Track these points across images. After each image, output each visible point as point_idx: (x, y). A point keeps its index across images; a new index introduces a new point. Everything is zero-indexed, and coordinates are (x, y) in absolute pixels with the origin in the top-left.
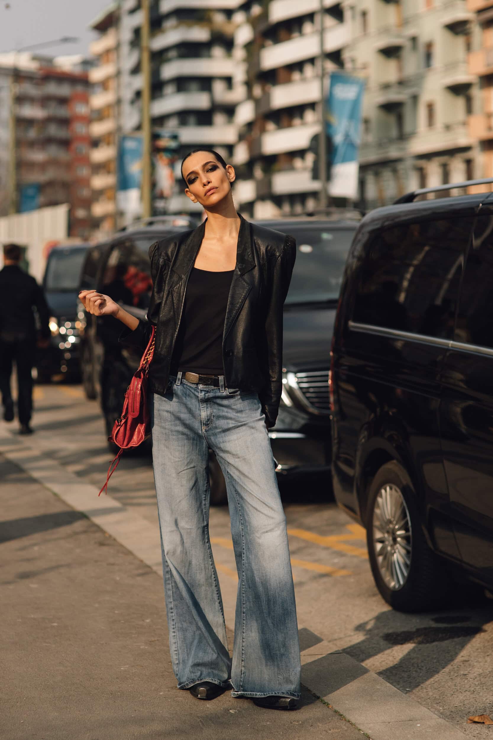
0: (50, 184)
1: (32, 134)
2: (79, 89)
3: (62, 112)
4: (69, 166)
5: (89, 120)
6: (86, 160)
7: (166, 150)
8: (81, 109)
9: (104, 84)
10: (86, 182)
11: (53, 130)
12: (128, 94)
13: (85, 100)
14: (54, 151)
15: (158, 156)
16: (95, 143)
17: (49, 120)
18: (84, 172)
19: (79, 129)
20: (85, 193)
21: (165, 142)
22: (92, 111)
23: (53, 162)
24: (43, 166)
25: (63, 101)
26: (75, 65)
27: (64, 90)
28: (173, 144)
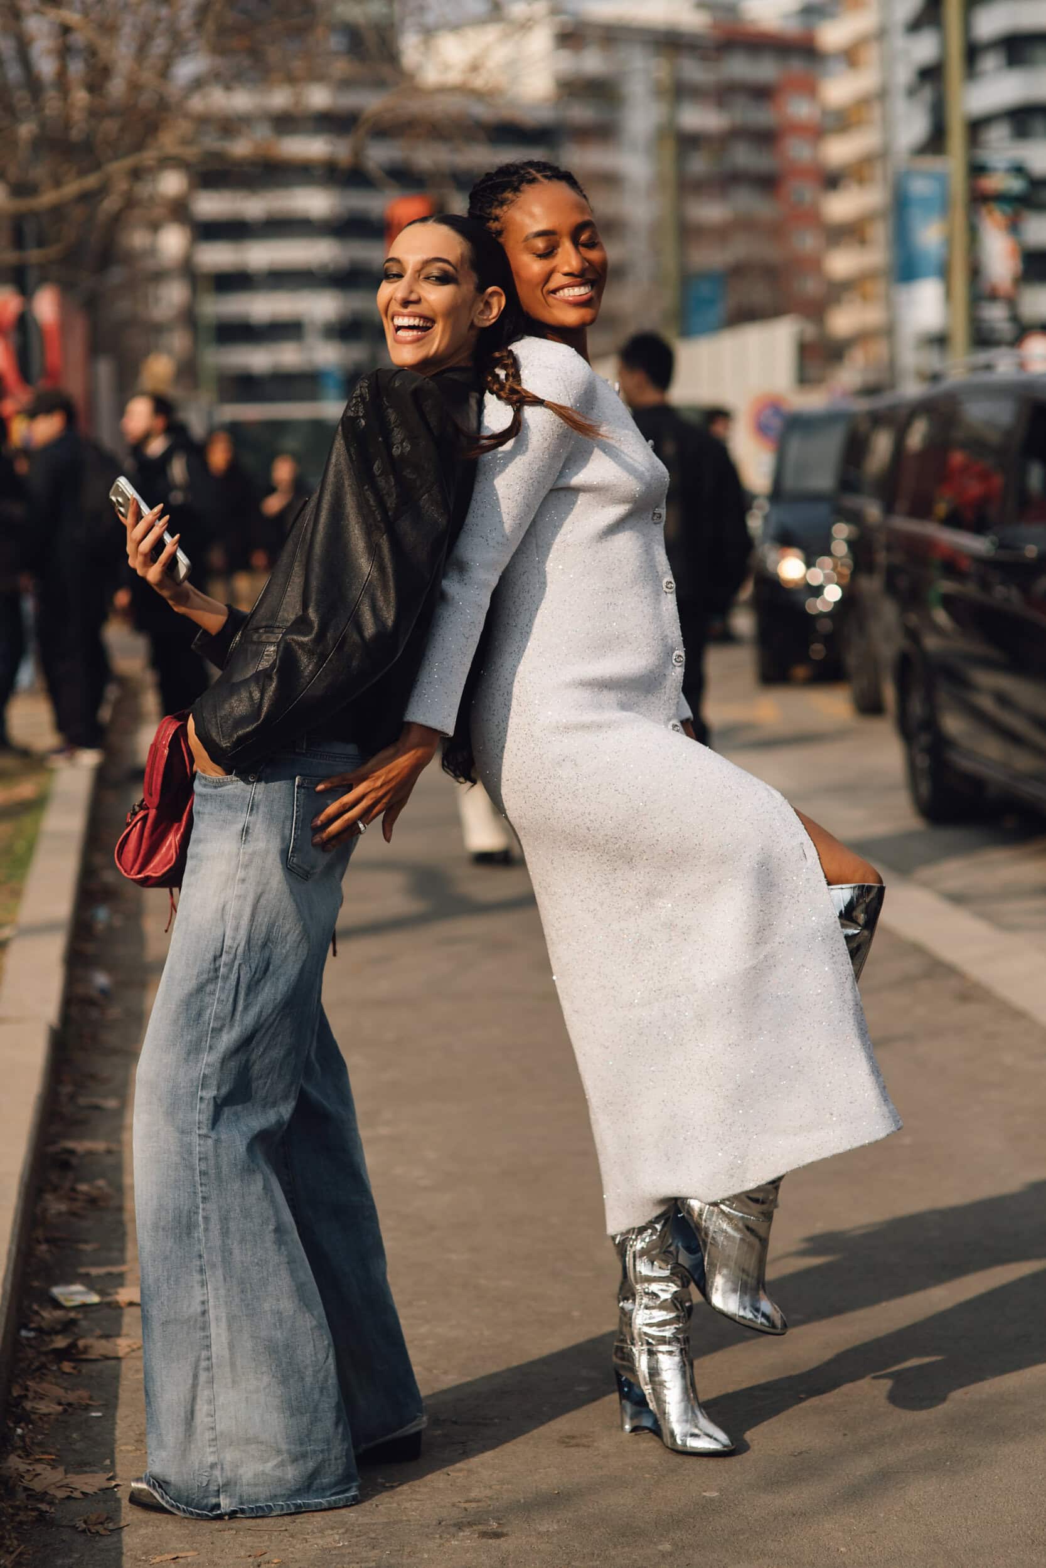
0: (737, 271)
1: (699, 164)
2: (796, 66)
3: (761, 116)
4: (776, 231)
5: (818, 133)
6: (812, 217)
7: (1001, 198)
8: (800, 109)
9: (850, 56)
10: (815, 264)
11: (744, 157)
12: (904, 75)
13: (810, 89)
14: (746, 201)
15: (984, 211)
16: (832, 181)
17: (736, 134)
18: (808, 242)
19: (798, 151)
20: (811, 287)
21: (1000, 182)
22: (825, 113)
23: (743, 225)
24: (722, 233)
25: (762, 93)
26: (786, 16)
27: (765, 70)
28: (1016, 185)
